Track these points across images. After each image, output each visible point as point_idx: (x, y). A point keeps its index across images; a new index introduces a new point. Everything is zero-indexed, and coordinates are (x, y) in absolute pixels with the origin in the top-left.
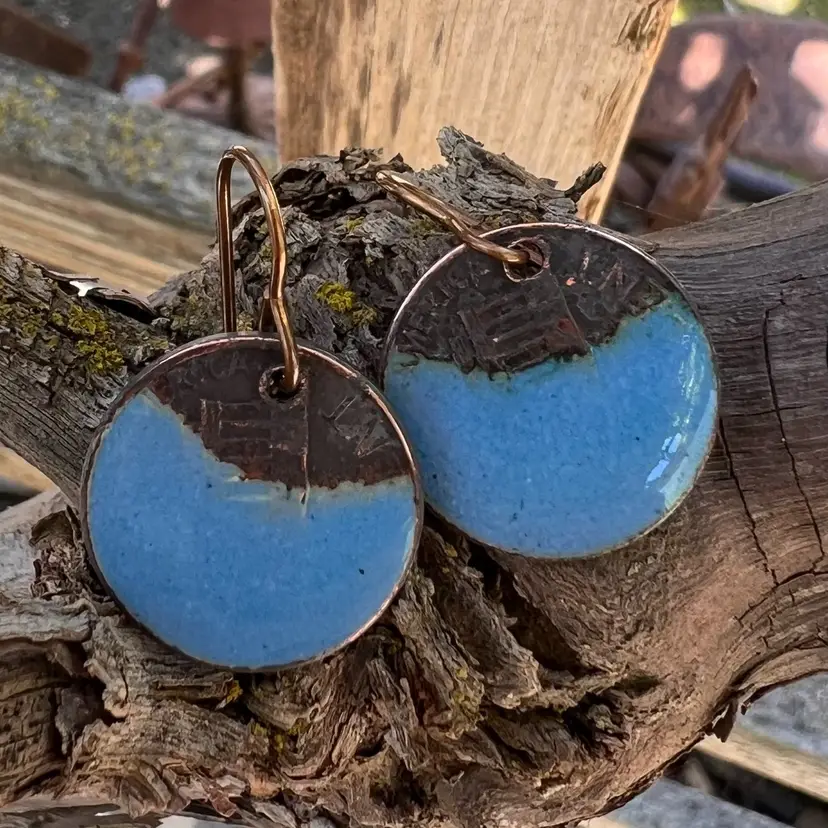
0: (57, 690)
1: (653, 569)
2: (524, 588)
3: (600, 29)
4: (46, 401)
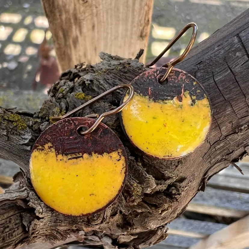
0: (22, 213)
2: (146, 159)
4: (7, 140)
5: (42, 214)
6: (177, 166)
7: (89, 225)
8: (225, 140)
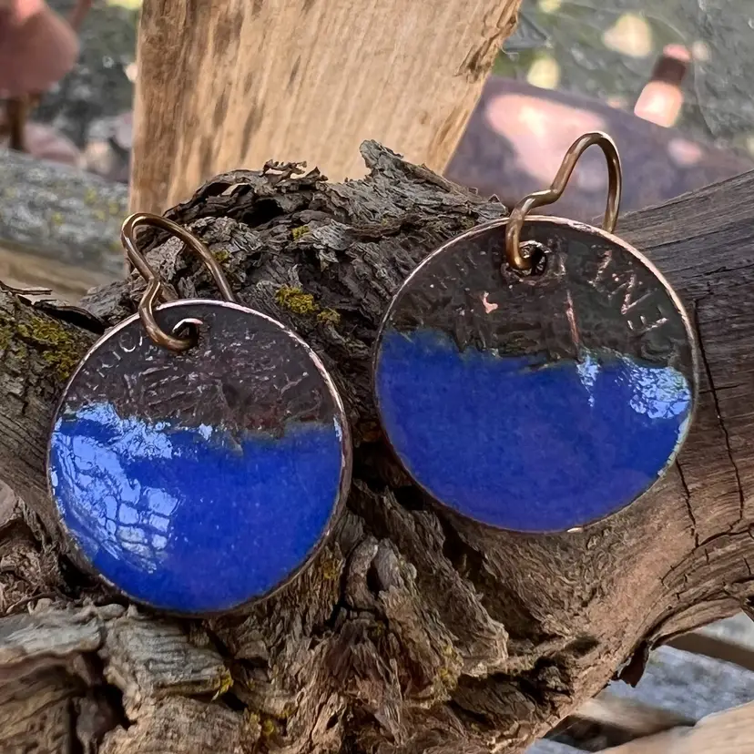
0: (75, 700)
1: (608, 541)
2: (493, 567)
3: (445, 59)
4: (18, 412)
5: (138, 710)
6: (585, 604)
8: (746, 537)
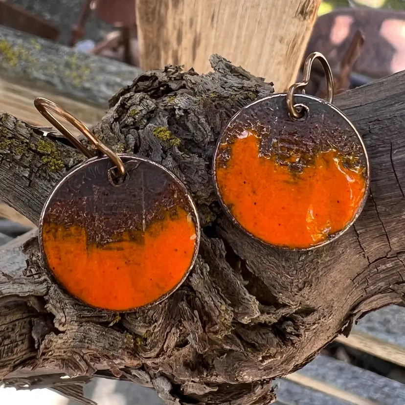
0: (32, 319)
1: (312, 257)
2: (251, 268)
3: (287, 9)
4: (27, 185)
5: (63, 326)
6: (300, 290)
7: (136, 357)
8: (396, 260)
